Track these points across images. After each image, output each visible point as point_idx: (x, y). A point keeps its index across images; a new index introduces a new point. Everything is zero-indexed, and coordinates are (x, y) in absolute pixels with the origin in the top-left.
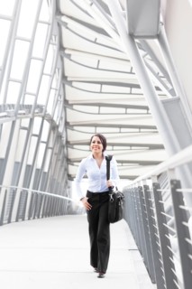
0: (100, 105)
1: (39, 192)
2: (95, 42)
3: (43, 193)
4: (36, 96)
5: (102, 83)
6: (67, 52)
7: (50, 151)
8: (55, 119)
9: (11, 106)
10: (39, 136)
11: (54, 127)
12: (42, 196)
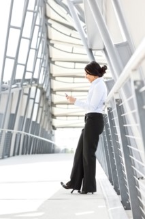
0: (74, 77)
1: (29, 134)
2: (70, 36)
3: (32, 135)
4: (33, 73)
5: (75, 62)
6: (51, 42)
7: (41, 109)
8: (44, 87)
9: (19, 81)
10: (34, 99)
11: (43, 93)
12: (31, 138)
